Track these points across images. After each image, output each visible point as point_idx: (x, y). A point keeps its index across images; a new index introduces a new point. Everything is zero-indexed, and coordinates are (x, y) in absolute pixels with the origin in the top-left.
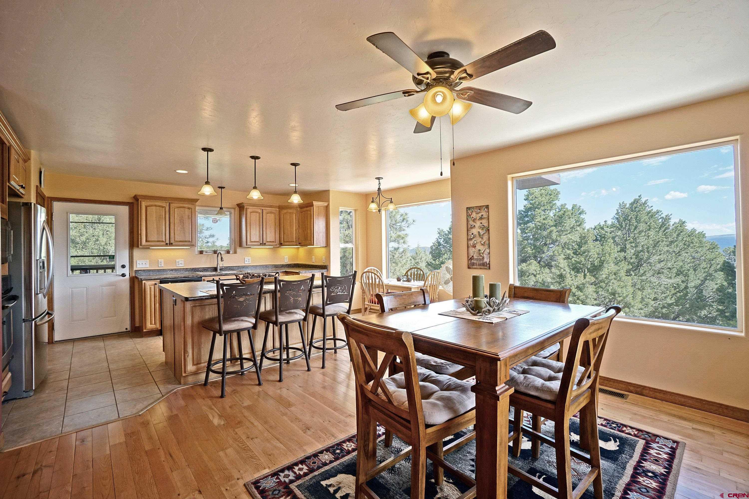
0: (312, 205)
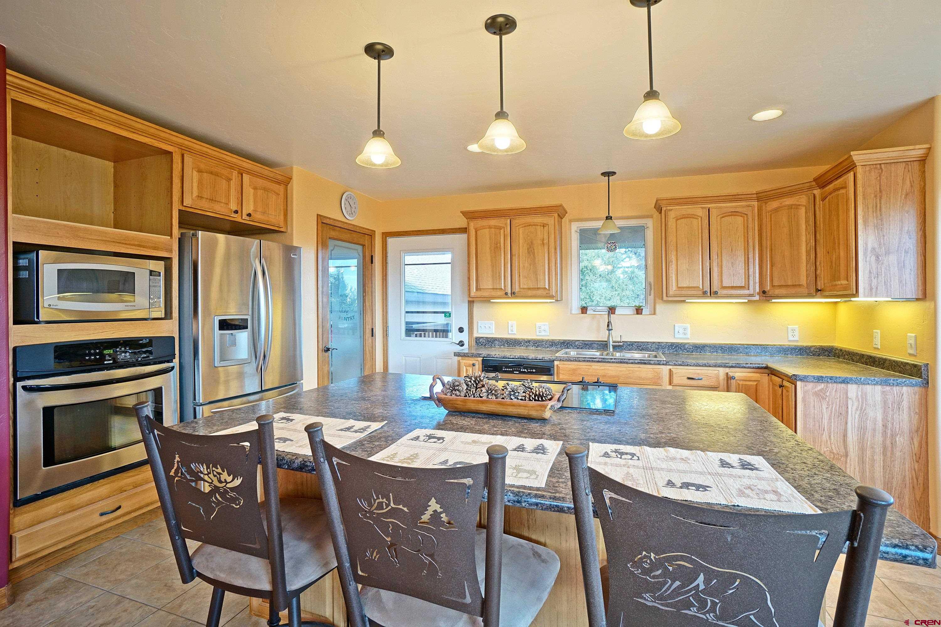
0: (851, 167)
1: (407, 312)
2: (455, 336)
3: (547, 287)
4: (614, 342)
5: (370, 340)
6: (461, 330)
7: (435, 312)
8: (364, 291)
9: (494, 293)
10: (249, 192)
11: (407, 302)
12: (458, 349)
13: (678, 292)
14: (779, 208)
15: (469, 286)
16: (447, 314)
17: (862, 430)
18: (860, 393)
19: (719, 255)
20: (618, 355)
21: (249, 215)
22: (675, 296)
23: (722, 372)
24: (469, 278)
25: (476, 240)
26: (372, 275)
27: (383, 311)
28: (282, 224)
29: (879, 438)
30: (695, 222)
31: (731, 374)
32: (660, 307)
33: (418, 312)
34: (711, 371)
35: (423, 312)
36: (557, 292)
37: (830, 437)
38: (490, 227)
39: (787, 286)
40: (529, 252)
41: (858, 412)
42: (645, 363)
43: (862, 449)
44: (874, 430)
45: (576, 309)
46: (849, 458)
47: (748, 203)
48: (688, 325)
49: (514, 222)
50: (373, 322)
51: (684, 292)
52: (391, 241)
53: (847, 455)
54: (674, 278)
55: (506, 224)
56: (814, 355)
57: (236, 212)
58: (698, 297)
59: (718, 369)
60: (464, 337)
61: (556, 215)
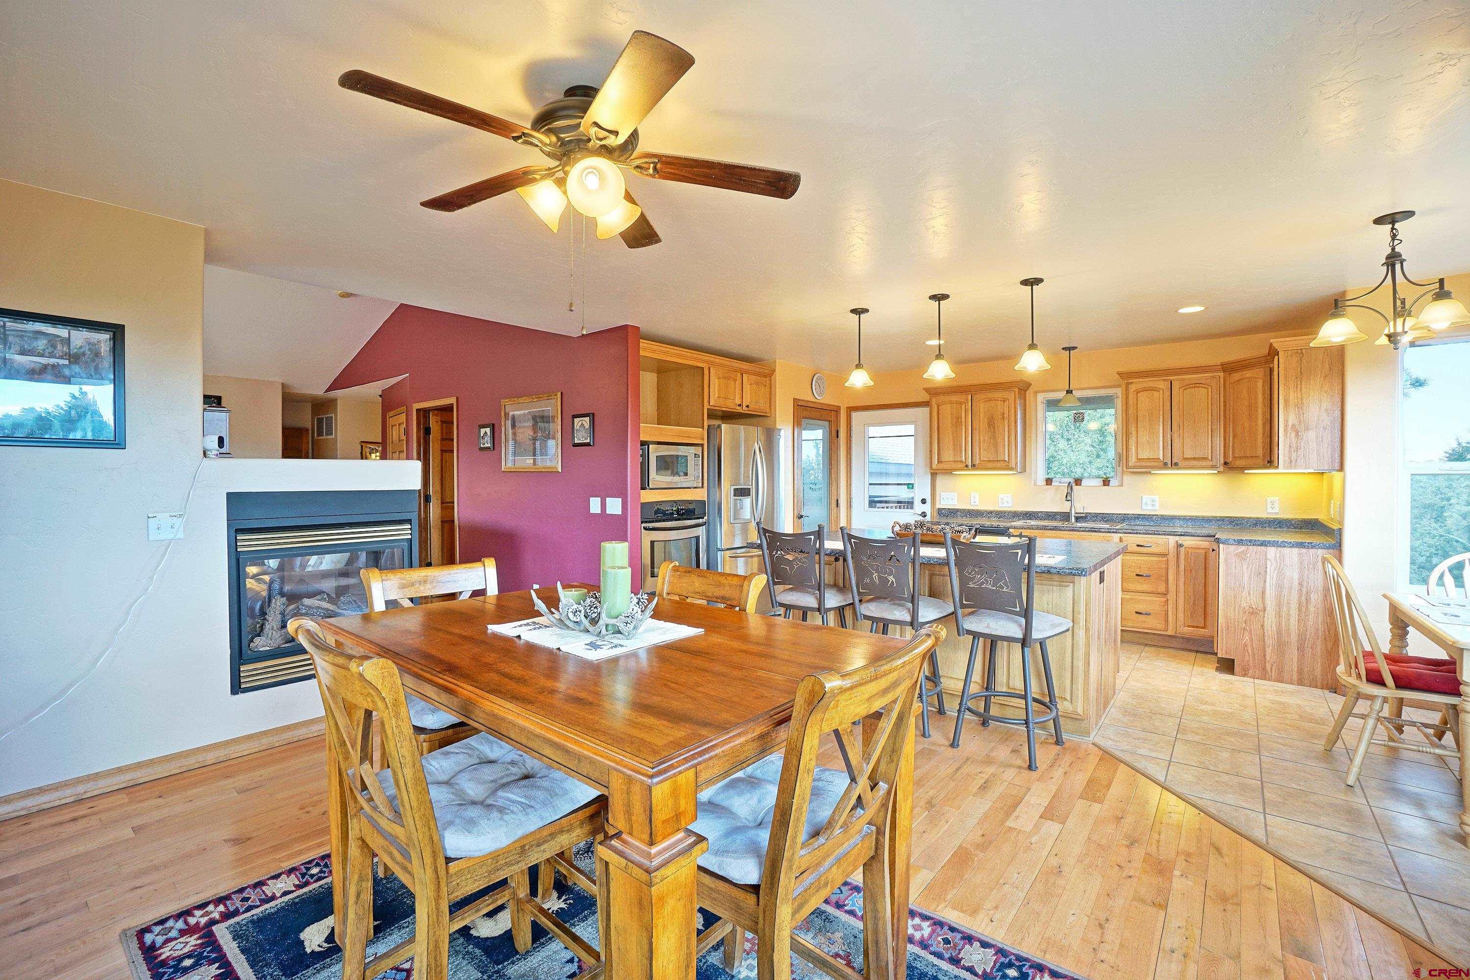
1: (870, 484)
2: (919, 508)
3: (1007, 459)
4: (1076, 513)
5: (835, 511)
6: (924, 501)
7: (898, 484)
8: (831, 464)
9: (954, 466)
10: (747, 387)
11: (871, 474)
12: (920, 518)
13: (1138, 464)
14: (1240, 380)
15: (931, 458)
16: (910, 486)
17: (1280, 587)
18: (1278, 555)
19: (1181, 426)
20: (1079, 525)
21: (747, 406)
22: (1134, 467)
23: (1172, 540)
24: (931, 451)
25: (938, 415)
26: (838, 448)
27: (847, 483)
28: (768, 411)
29: (1295, 596)
30: (1156, 393)
31: (1180, 542)
32: (1127, 479)
33: (881, 484)
34: (1161, 539)
35: (886, 484)
36: (1016, 463)
37: (1249, 594)
38: (951, 403)
39: (1246, 457)
40: (989, 426)
41: (1276, 572)
42: (1096, 531)
43: (1279, 605)
44: (1291, 588)
45: (1041, 481)
46: (1266, 612)
47: (1214, 374)
48: (1157, 498)
49: (975, 397)
50: (838, 494)
51: (1144, 464)
52: (854, 415)
53: (1265, 610)
54: (1133, 451)
55: (967, 399)
56: (1295, 528)
57: (740, 405)
58: (1160, 468)
59: (1168, 537)
60: (927, 508)
61: (1017, 390)
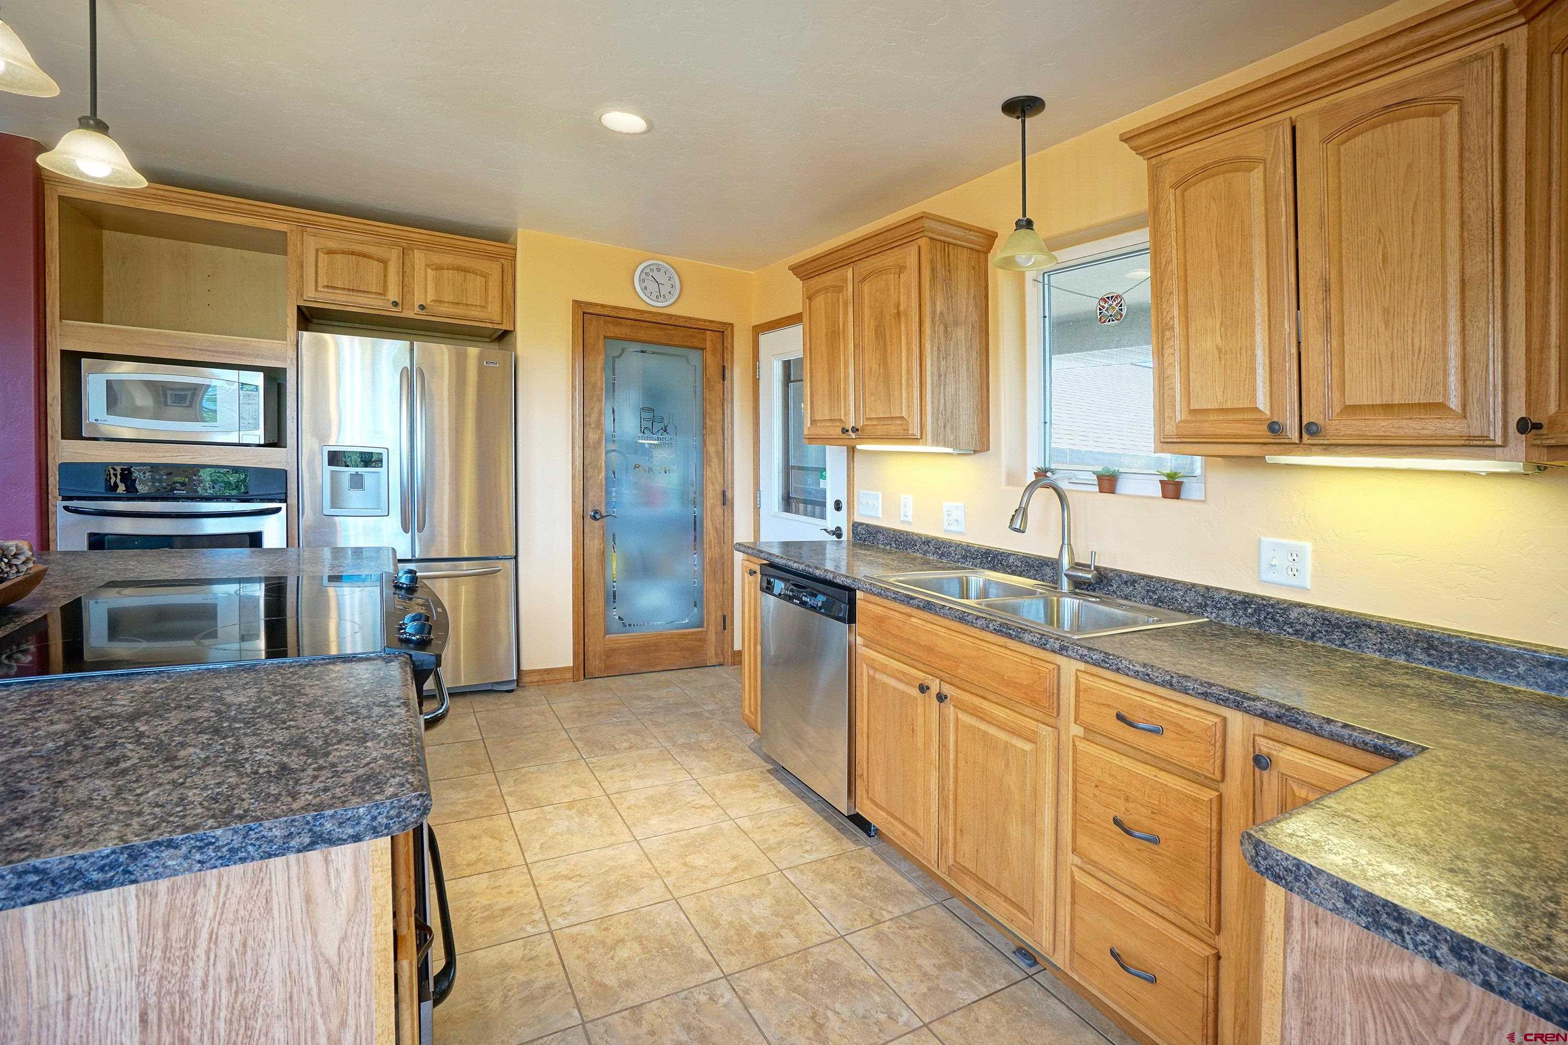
4: (1072, 565)
5: (719, 511)
6: (838, 506)
8: (704, 426)
9: (831, 431)
10: (424, 273)
13: (1189, 429)
16: (824, 473)
22: (1182, 440)
25: (811, 322)
26: (726, 399)
27: (753, 463)
32: (1217, 479)
35: (805, 468)
38: (826, 291)
49: (857, 271)
50: (726, 481)
51: (1208, 429)
52: (764, 339)
54: (1177, 382)
55: (847, 279)
57: (395, 304)
60: (842, 520)
61: (923, 242)
